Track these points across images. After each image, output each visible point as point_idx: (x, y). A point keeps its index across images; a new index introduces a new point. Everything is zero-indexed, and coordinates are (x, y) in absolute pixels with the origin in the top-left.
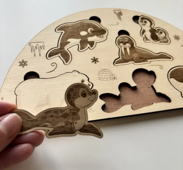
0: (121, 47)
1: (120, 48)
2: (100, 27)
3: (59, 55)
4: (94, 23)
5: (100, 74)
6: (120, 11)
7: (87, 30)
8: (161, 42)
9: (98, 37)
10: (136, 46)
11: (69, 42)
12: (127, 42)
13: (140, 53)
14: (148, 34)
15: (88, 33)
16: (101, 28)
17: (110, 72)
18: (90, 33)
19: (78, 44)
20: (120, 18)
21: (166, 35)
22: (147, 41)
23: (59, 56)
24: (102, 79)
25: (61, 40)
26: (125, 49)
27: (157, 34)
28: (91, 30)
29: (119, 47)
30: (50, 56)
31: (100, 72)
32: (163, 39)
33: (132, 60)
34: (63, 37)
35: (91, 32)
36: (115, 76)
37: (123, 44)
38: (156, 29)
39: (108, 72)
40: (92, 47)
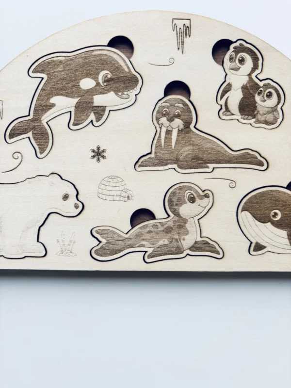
0: (161, 128)
1: (158, 130)
2: (128, 68)
3: (30, 134)
4: (115, 56)
5: (103, 187)
6: (187, 23)
7: (98, 74)
8: (258, 121)
9: (117, 94)
10: (195, 127)
11: (53, 105)
12: (178, 116)
13: (197, 145)
14: (235, 97)
15: (98, 84)
16: (130, 71)
17: (123, 183)
18: (102, 84)
19: (71, 112)
20: (181, 45)
21: (279, 103)
22: (225, 115)
23: (29, 138)
24: (103, 196)
25: (38, 98)
26: (168, 132)
27: (258, 98)
28: (106, 76)
29: (158, 126)
30: (12, 136)
31: (103, 182)
32: (268, 113)
33: (176, 161)
34: (42, 90)
35: (105, 81)
36: (130, 192)
37: (168, 120)
38: (261, 84)
39: (118, 184)
40: (98, 120)
